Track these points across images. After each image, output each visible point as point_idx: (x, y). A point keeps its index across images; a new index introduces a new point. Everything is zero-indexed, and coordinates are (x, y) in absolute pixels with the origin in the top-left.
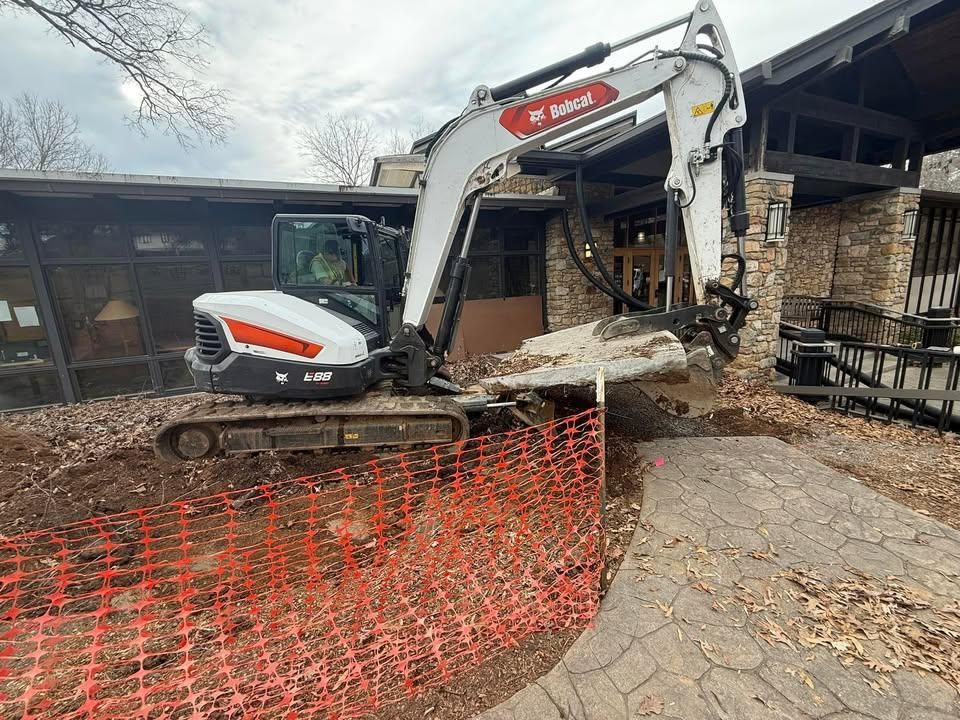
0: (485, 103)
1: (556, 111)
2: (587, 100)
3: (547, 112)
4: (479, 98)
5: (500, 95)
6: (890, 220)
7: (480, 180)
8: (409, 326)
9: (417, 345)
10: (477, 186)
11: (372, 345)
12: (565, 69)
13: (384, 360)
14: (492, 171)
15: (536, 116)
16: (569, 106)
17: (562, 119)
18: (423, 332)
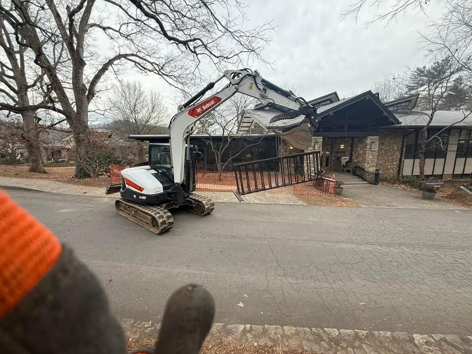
0: (182, 110)
1: (204, 108)
2: (213, 102)
3: (202, 108)
4: (180, 108)
5: (186, 105)
6: (366, 145)
7: (187, 132)
8: (177, 183)
9: (179, 189)
10: (187, 135)
11: (165, 188)
12: (203, 93)
13: (169, 194)
14: (190, 129)
15: (199, 110)
16: (208, 105)
17: (207, 110)
18: (182, 185)
